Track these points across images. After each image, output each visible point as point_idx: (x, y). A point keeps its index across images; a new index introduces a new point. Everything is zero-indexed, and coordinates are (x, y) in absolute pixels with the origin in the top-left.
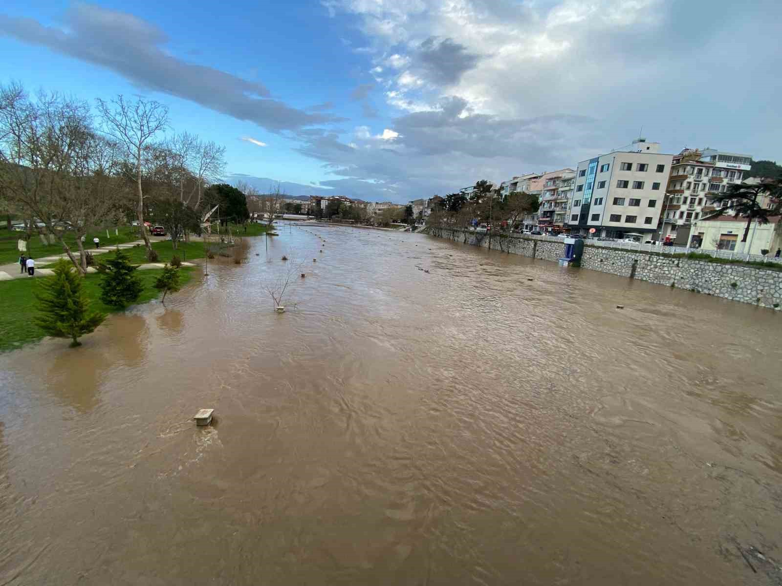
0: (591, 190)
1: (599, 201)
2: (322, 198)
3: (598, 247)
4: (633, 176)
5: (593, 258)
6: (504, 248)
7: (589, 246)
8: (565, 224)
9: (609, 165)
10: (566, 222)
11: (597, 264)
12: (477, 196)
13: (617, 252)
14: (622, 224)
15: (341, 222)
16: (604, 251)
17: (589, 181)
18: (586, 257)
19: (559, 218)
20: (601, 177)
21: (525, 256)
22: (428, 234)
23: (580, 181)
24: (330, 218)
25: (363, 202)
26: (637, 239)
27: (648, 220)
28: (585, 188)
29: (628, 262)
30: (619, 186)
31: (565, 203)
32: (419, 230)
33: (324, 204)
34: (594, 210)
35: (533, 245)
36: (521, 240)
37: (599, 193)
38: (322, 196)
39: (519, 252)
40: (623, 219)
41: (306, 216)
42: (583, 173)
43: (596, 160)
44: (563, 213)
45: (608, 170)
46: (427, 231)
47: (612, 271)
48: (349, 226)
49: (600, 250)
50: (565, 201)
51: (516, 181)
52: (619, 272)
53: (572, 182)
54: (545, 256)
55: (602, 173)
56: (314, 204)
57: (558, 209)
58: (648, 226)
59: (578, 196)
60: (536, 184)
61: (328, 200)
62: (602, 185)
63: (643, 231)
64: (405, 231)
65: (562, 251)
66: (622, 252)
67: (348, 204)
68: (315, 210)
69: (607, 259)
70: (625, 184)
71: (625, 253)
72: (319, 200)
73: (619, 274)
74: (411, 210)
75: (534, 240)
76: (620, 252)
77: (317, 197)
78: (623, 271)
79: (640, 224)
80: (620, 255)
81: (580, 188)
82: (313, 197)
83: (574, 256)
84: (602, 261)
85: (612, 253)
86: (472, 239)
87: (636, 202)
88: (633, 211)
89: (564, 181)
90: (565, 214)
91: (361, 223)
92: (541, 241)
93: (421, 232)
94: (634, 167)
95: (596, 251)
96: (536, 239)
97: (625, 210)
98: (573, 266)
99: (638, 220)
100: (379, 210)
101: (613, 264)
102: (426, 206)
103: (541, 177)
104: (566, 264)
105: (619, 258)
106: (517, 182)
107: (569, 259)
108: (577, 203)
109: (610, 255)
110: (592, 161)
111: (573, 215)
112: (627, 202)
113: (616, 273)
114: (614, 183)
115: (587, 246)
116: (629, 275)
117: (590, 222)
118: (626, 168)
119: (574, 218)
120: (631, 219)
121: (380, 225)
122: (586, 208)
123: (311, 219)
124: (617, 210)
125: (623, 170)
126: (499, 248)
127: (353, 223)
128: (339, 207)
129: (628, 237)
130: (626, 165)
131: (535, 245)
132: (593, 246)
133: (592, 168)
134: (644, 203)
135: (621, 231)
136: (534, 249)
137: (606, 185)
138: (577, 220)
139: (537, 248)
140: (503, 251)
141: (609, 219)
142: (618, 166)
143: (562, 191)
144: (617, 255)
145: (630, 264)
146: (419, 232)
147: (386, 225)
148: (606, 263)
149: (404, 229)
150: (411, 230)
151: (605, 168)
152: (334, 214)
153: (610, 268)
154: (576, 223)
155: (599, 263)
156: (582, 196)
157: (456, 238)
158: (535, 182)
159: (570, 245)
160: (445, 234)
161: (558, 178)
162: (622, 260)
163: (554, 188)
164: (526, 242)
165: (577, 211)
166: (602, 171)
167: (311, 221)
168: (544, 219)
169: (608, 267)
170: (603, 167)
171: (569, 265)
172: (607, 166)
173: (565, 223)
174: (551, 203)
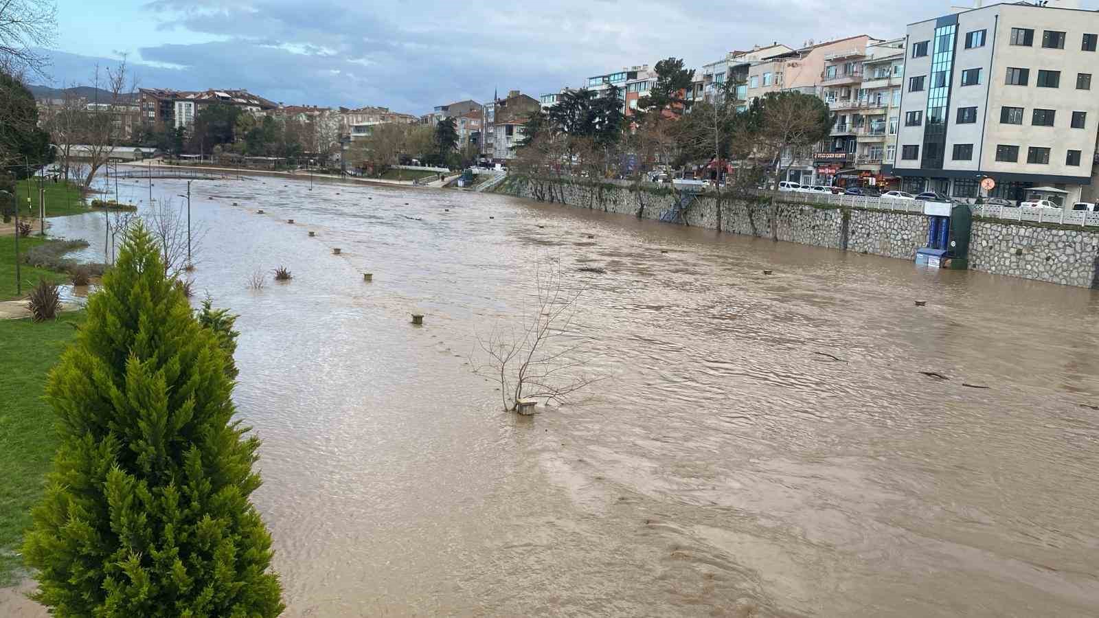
0: (947, 89)
1: (967, 115)
2: (176, 97)
3: (1008, 223)
4: (1037, 58)
5: (997, 247)
6: (761, 227)
7: (986, 220)
8: (886, 169)
9: (984, 32)
10: (887, 161)
11: (1009, 260)
12: (658, 99)
13: (1054, 232)
14: (1022, 166)
15: (241, 163)
16: (1022, 231)
17: (937, 68)
18: (979, 244)
19: (866, 152)
20: (968, 59)
21: (819, 247)
22: (517, 194)
23: (917, 67)
24: (208, 153)
25: (304, 109)
26: (1057, 200)
27: (1073, 158)
28: (930, 82)
29: (1084, 255)
30: (1010, 81)
31: (881, 118)
32: (485, 185)
33: (183, 114)
34: (957, 134)
35: (839, 221)
36: (807, 208)
37: (964, 97)
38: (174, 90)
39: (805, 238)
40: (1023, 155)
41: (132, 149)
42: (922, 49)
43: (953, 20)
44: (875, 140)
45: (983, 44)
46: (511, 186)
47: (1046, 275)
48: (268, 175)
49: (1014, 228)
50: (879, 112)
51: (742, 61)
52: (1065, 277)
53: (892, 68)
54: (875, 244)
55: (968, 51)
56: (152, 114)
57: (861, 131)
58: (1072, 171)
59: (916, 101)
60: (797, 69)
61: (196, 101)
62: (972, 77)
63: (1062, 182)
64: (446, 186)
65: (917, 232)
66: (1068, 232)
67: (258, 113)
68: (155, 131)
69: (1032, 248)
70: (1021, 77)
71: (1074, 233)
72: (166, 103)
73: (1064, 282)
74: (453, 132)
75: (842, 208)
76: (1061, 233)
77: (162, 93)
78: (1075, 274)
79: (1057, 166)
80: (1064, 238)
81: (917, 84)
82: (151, 94)
83: (953, 244)
84: (1019, 253)
85: (1043, 234)
86: (662, 207)
87: (1044, 118)
88: (1040, 136)
89: (873, 66)
90: (882, 143)
91: (305, 164)
92: (862, 209)
93: (495, 190)
94: (1038, 39)
95: (1004, 231)
96: (848, 204)
97: (1025, 135)
98: (954, 267)
99: (1053, 157)
100: (358, 129)
101: (1048, 259)
102: (491, 120)
103: (805, 52)
104: (934, 263)
105: (1061, 245)
106: (747, 66)
107: (941, 252)
108: (913, 121)
109: (1037, 240)
110: (943, 22)
111: (905, 147)
112: (1028, 117)
113: (1056, 280)
114: (1001, 73)
115: (979, 219)
116: (1089, 283)
117: (950, 164)
118: (1021, 40)
119: (909, 152)
120: (1038, 155)
121: (363, 169)
122: (936, 132)
123: (146, 156)
124: (1010, 134)
125: (1017, 44)
126: (745, 228)
127: (278, 166)
128: (232, 119)
129: (1036, 197)
130: (1022, 33)
131: (846, 219)
132: (994, 220)
133: (945, 39)
134: (1063, 119)
135: (1017, 183)
136: (844, 229)
137: (983, 77)
138: (915, 158)
139: (851, 227)
140: (756, 236)
141: (994, 156)
142: (1005, 35)
143: (871, 90)
144: (1056, 239)
145: (1089, 259)
146: (489, 191)
147: (384, 171)
148: (1029, 257)
149: (438, 184)
150: (460, 183)
151: (976, 39)
152: (218, 141)
153: (1041, 269)
154: (915, 164)
155: (1014, 259)
156: (926, 102)
157: (610, 207)
158: (793, 65)
159: (938, 219)
160: (574, 197)
161: (857, 58)
162: (1069, 251)
163: (848, 80)
164: (820, 213)
165: (915, 136)
166: (968, 45)
167: (146, 162)
168: (831, 156)
169: (1034, 266)
170: (969, 37)
171: (943, 266)
172: (980, 34)
173: (883, 166)
174: (844, 117)
